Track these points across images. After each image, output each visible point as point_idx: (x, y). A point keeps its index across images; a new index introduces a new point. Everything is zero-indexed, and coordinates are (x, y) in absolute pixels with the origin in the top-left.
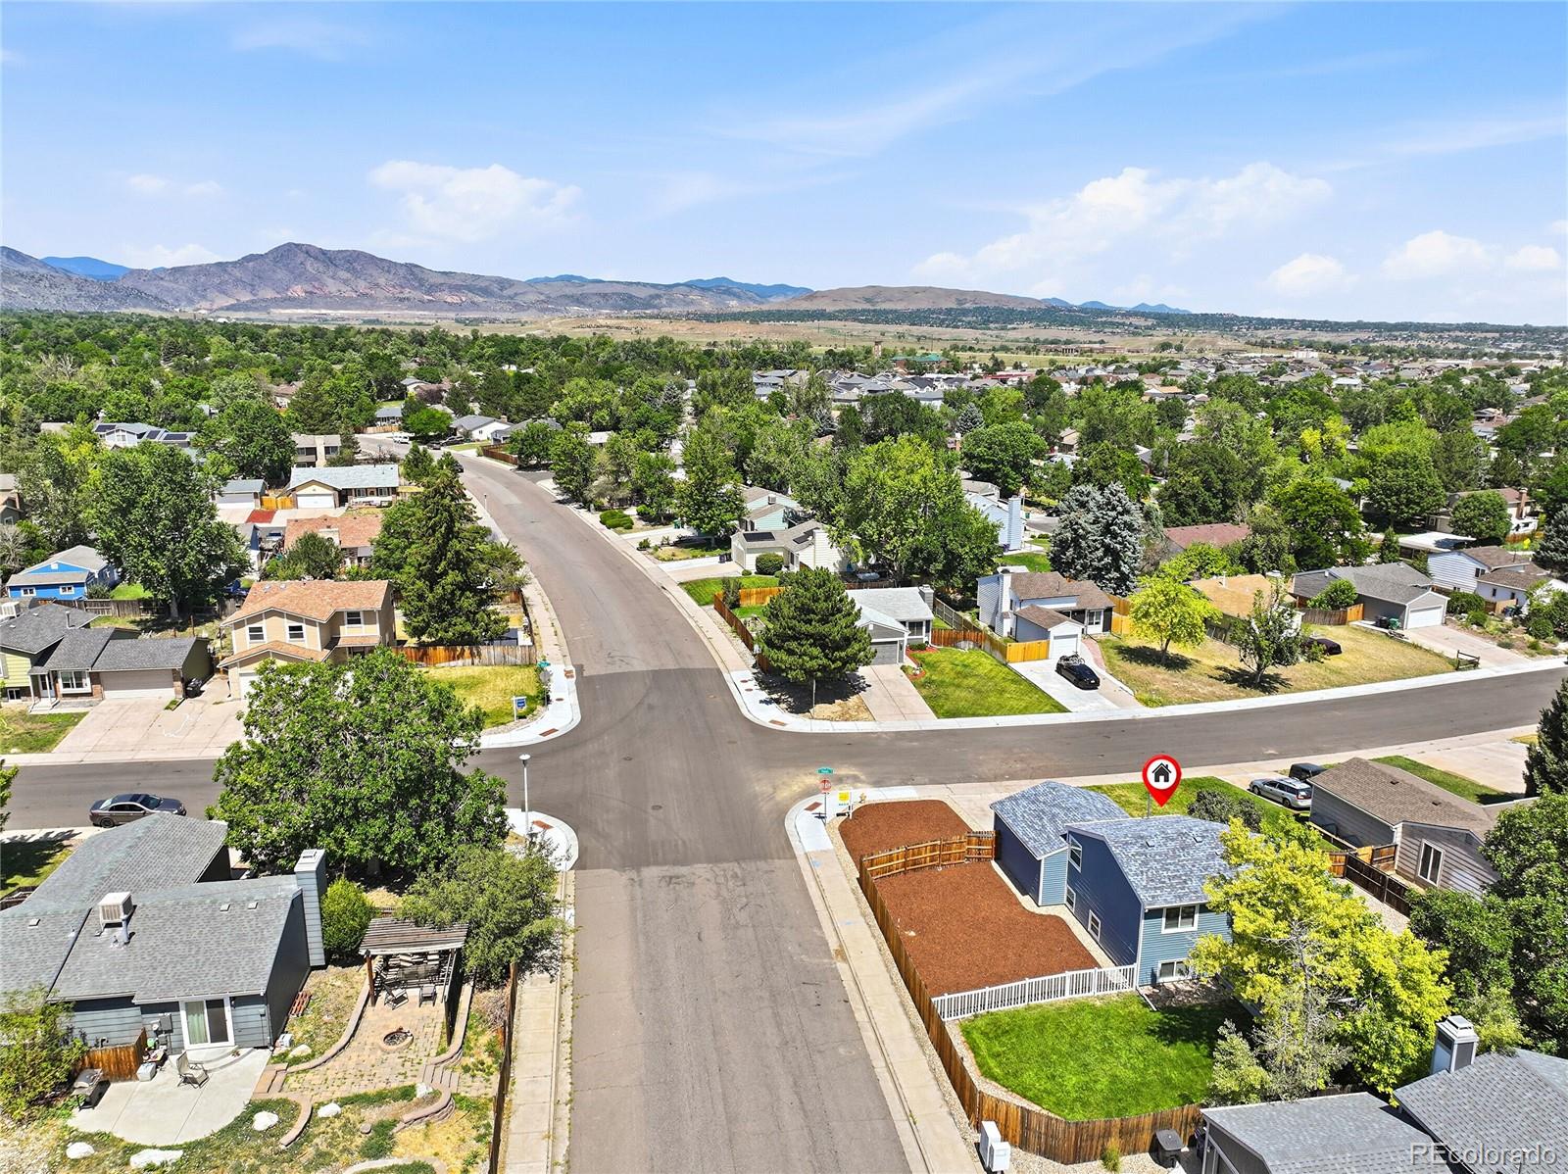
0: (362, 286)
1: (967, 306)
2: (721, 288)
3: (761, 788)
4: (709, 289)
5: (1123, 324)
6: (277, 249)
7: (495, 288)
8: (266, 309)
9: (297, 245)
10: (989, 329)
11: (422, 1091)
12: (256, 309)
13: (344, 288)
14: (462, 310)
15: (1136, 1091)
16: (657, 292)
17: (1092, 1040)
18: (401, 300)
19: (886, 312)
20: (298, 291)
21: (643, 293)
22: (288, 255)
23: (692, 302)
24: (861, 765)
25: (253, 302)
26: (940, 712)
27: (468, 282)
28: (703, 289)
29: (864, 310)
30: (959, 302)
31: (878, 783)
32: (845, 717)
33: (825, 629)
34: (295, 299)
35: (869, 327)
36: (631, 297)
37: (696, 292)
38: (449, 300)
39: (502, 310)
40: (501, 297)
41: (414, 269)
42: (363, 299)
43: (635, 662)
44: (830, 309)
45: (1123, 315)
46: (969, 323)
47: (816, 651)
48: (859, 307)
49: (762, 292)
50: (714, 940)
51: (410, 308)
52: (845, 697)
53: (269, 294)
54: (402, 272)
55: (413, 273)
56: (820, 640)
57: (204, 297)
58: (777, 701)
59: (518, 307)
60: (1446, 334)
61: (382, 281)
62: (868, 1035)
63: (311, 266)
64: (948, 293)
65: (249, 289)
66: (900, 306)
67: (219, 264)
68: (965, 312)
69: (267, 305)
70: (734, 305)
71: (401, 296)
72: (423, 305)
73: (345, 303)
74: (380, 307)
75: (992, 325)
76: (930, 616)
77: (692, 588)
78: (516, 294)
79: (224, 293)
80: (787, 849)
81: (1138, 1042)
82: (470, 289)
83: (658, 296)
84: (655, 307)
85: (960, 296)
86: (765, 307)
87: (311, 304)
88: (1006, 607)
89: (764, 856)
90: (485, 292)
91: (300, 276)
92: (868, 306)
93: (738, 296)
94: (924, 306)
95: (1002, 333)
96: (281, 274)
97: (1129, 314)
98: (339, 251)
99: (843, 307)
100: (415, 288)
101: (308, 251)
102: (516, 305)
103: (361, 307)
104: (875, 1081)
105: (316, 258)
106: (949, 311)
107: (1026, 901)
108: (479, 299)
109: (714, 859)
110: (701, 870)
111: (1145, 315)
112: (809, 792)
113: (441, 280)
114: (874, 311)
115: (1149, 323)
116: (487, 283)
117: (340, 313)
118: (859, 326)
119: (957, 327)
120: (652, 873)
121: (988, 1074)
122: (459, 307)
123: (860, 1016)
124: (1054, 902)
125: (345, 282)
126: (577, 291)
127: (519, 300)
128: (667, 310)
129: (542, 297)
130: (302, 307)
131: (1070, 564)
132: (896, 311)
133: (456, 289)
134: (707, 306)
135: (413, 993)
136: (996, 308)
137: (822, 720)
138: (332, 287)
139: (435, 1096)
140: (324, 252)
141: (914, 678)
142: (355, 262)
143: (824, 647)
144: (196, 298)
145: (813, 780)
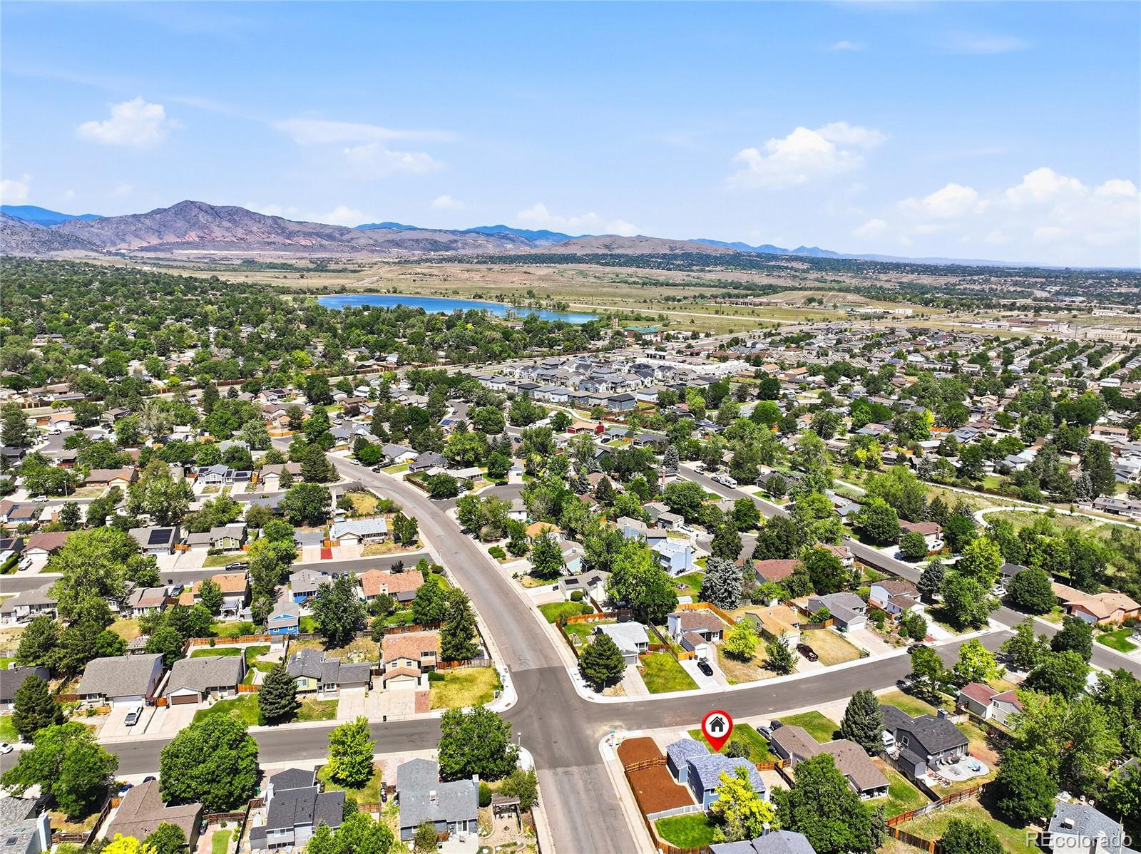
0: (240, 232)
1: (677, 251)
2: (499, 233)
3: (589, 732)
4: (492, 235)
5: (787, 268)
6: (177, 205)
7: (337, 235)
8: (170, 250)
9: (192, 202)
10: (692, 271)
11: (519, 843)
12: (163, 250)
13: (226, 234)
14: (314, 251)
15: (698, 840)
16: (455, 238)
17: (689, 826)
18: (269, 244)
19: (619, 256)
20: (193, 236)
21: (443, 239)
22: (186, 210)
23: (480, 246)
24: (623, 720)
25: (160, 245)
26: (653, 691)
27: (317, 230)
28: (487, 235)
29: (604, 255)
30: (672, 249)
31: (629, 729)
32: (616, 694)
33: (608, 662)
34: (191, 243)
35: (608, 269)
36: (436, 242)
37: (483, 237)
38: (303, 243)
39: (343, 251)
40: (342, 241)
41: (279, 221)
42: (241, 243)
43: (530, 663)
44: (579, 253)
45: (787, 260)
46: (679, 265)
47: (605, 671)
48: (600, 252)
49: (530, 237)
50: (583, 794)
51: (275, 249)
52: (615, 684)
53: (171, 238)
54: (269, 222)
55: (277, 224)
56: (606, 667)
57: (123, 240)
58: (590, 686)
59: (354, 249)
60: (1009, 279)
61: (255, 229)
62: (629, 825)
63: (203, 218)
64: (664, 242)
65: (157, 234)
66: (629, 252)
67: (134, 216)
68: (675, 257)
69: (170, 247)
70: (510, 249)
71: (269, 240)
72: (285, 247)
73: (229, 245)
74: (253, 249)
75: (694, 268)
76: (648, 640)
77: (544, 608)
78: (352, 239)
79: (137, 236)
80: (600, 760)
81: (701, 827)
82: (318, 235)
83: (456, 241)
84: (454, 249)
85: (672, 245)
86: (533, 251)
87: (204, 247)
88: (678, 631)
89: (594, 763)
90: (330, 237)
91: (194, 225)
92: (606, 251)
93: (512, 240)
94: (647, 251)
95: (702, 274)
96: (180, 224)
97: (791, 259)
98: (223, 207)
99: (589, 252)
100: (279, 234)
101: (201, 207)
102: (353, 248)
103: (239, 248)
104: (632, 838)
105: (206, 212)
106: (664, 256)
107: (675, 780)
108: (325, 243)
109: (578, 765)
110: (574, 769)
111: (801, 259)
112: (605, 734)
113: (297, 228)
114: (611, 255)
115: (806, 266)
116: (331, 231)
117: (224, 253)
118: (600, 268)
119: (669, 269)
120: (560, 770)
121: (661, 836)
122: (311, 249)
123: (627, 819)
124: (683, 782)
125: (227, 229)
126: (397, 237)
127: (354, 243)
128: (462, 252)
129: (372, 242)
130: (197, 249)
131: (709, 597)
132: (627, 255)
133: (308, 235)
134: (491, 249)
135: (506, 815)
136: (697, 254)
137: (607, 697)
138: (218, 233)
139: (522, 845)
140: (212, 208)
141: (641, 672)
142: (234, 215)
143: (608, 669)
144: (118, 242)
145: (606, 728)
